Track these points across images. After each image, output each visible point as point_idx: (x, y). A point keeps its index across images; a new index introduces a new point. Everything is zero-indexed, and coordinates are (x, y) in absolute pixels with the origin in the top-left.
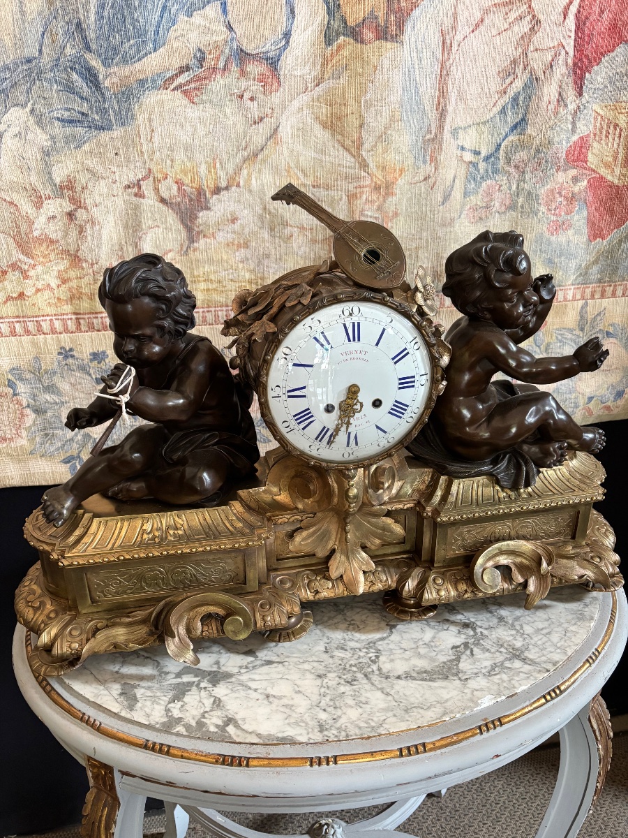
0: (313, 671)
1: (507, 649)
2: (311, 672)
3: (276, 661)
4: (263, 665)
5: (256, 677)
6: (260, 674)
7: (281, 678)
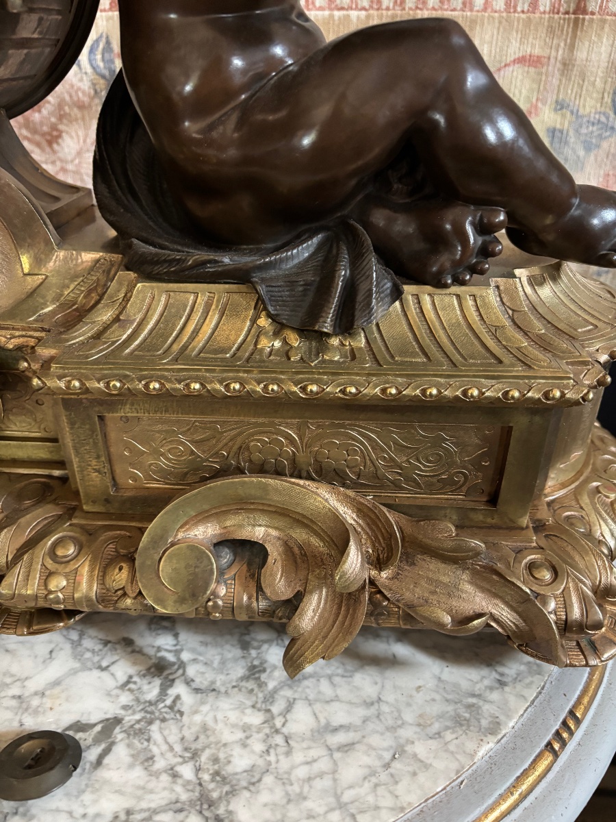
1: (198, 770)
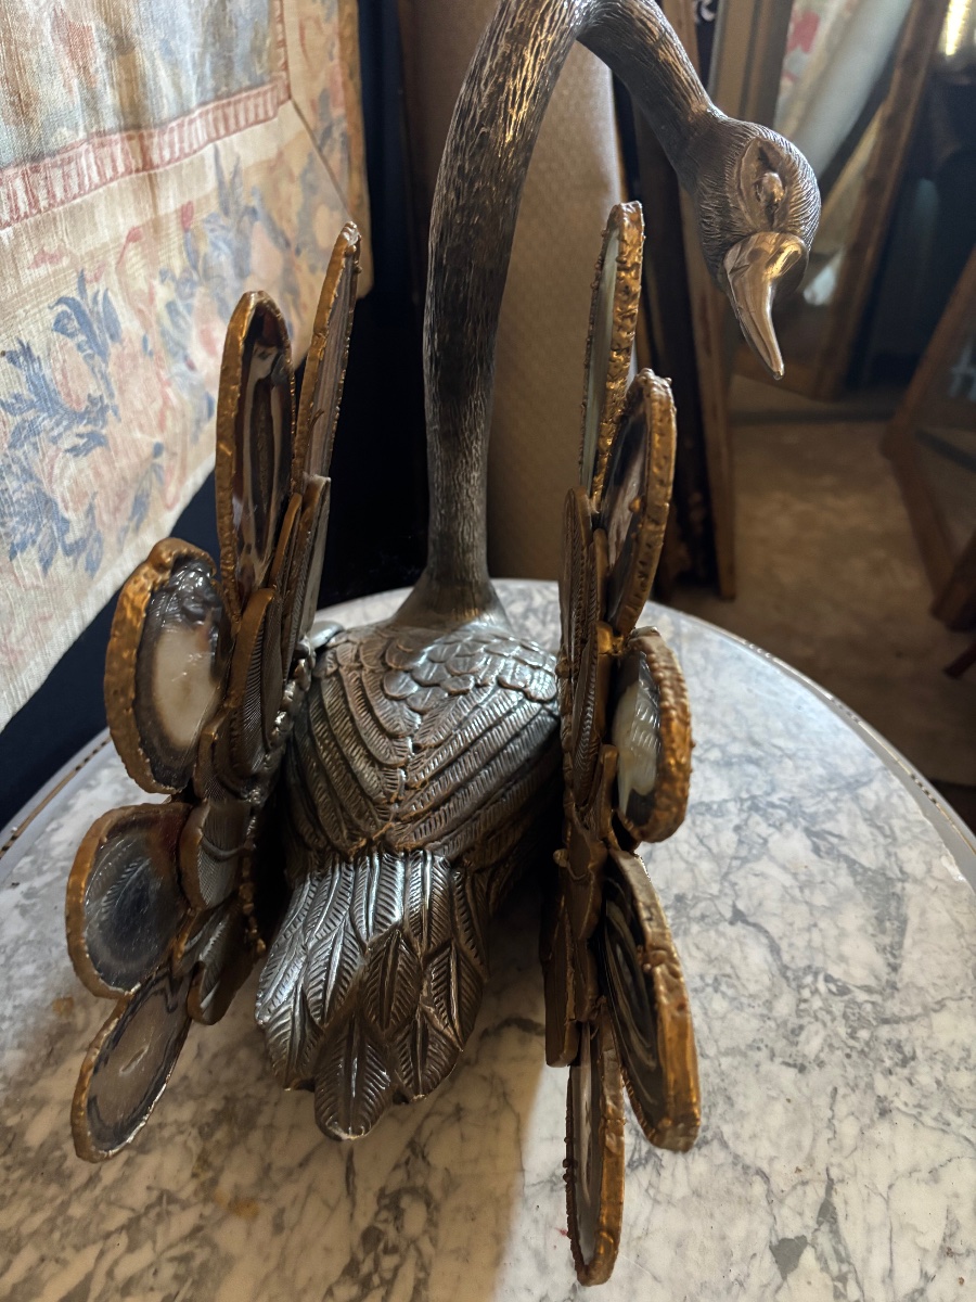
0: (866, 1120)
1: (830, 790)
2: (869, 1127)
3: (822, 1192)
4: (835, 1233)
5: (878, 1263)
6: (869, 1250)
7: (887, 1201)
